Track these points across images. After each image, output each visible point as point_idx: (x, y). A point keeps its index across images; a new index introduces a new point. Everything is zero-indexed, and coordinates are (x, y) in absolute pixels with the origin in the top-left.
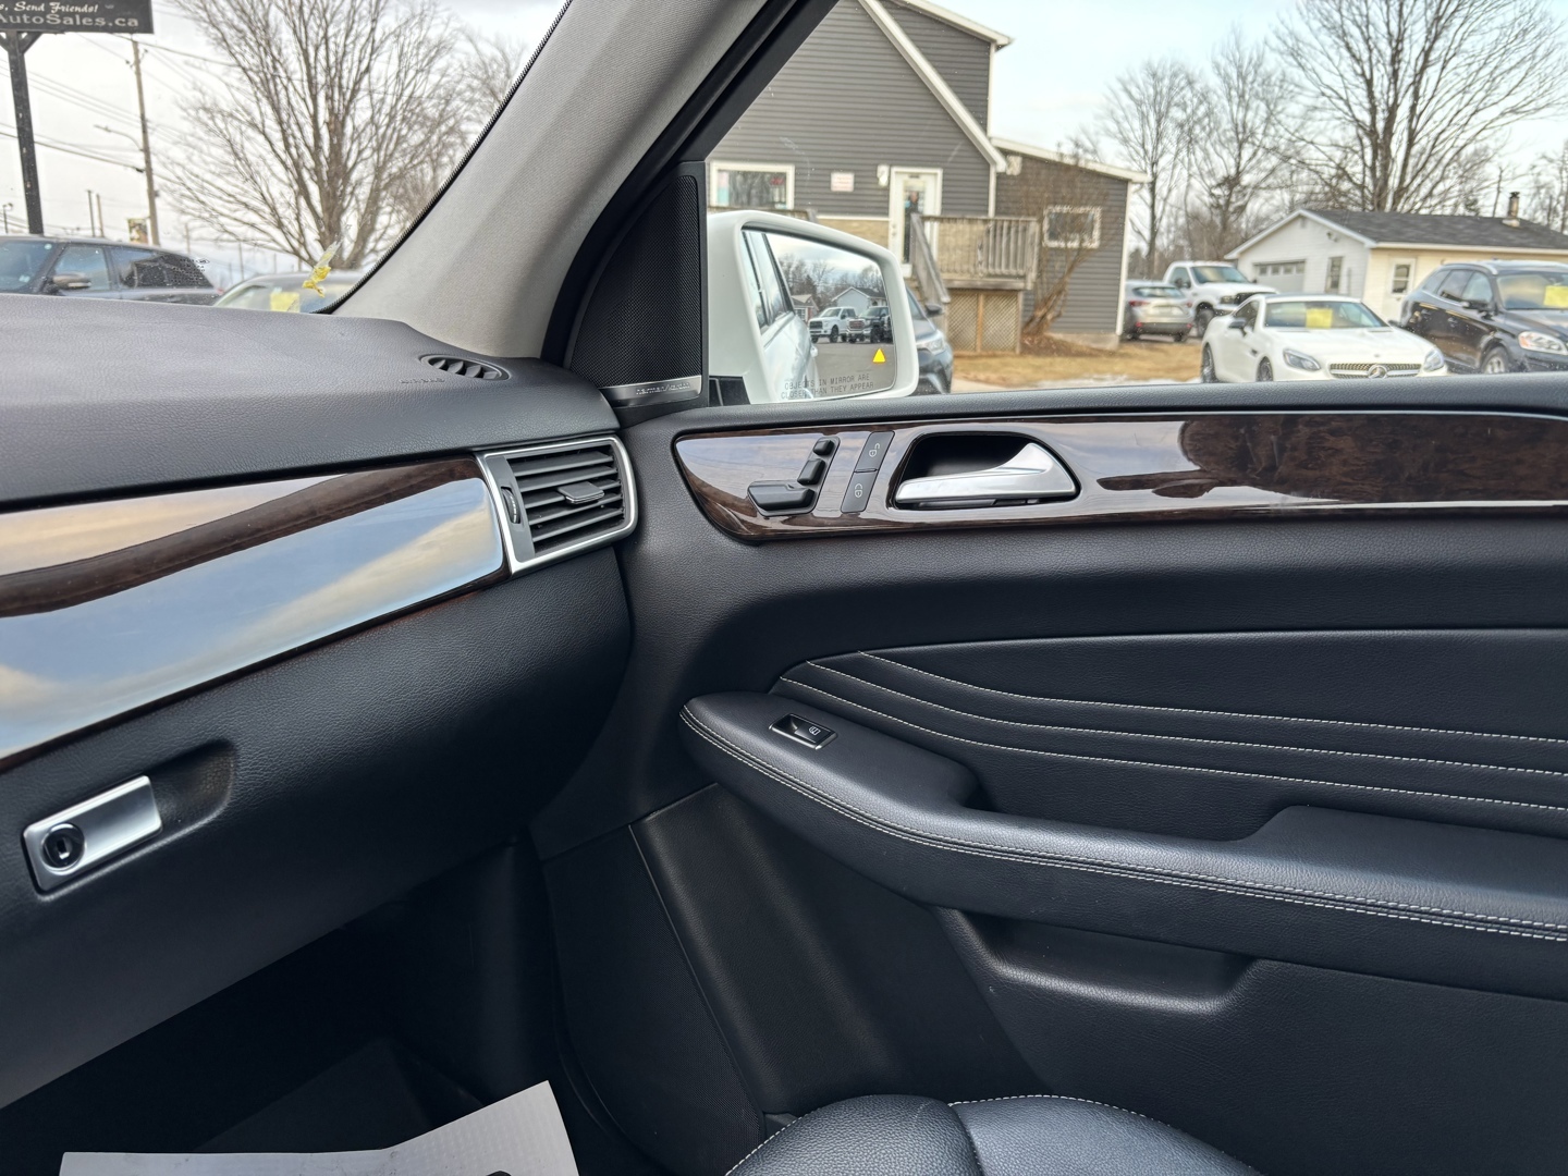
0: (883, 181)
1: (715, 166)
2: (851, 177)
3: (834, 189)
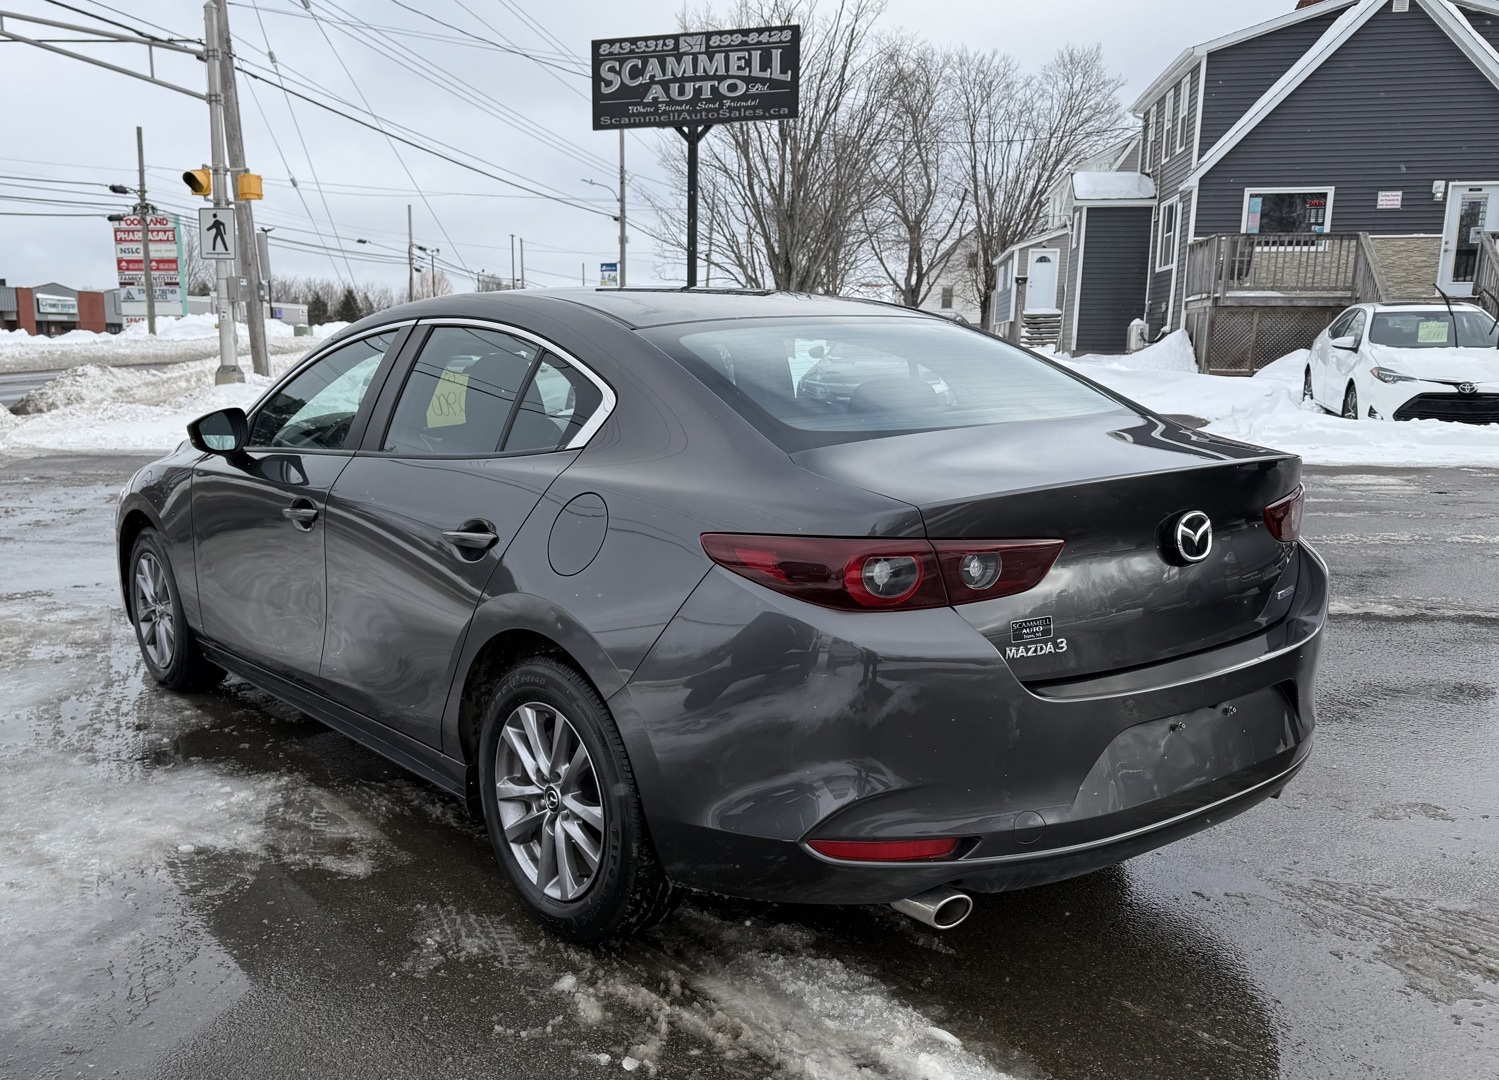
0: (1439, 196)
1: (1248, 191)
2: (1400, 193)
3: (1379, 207)
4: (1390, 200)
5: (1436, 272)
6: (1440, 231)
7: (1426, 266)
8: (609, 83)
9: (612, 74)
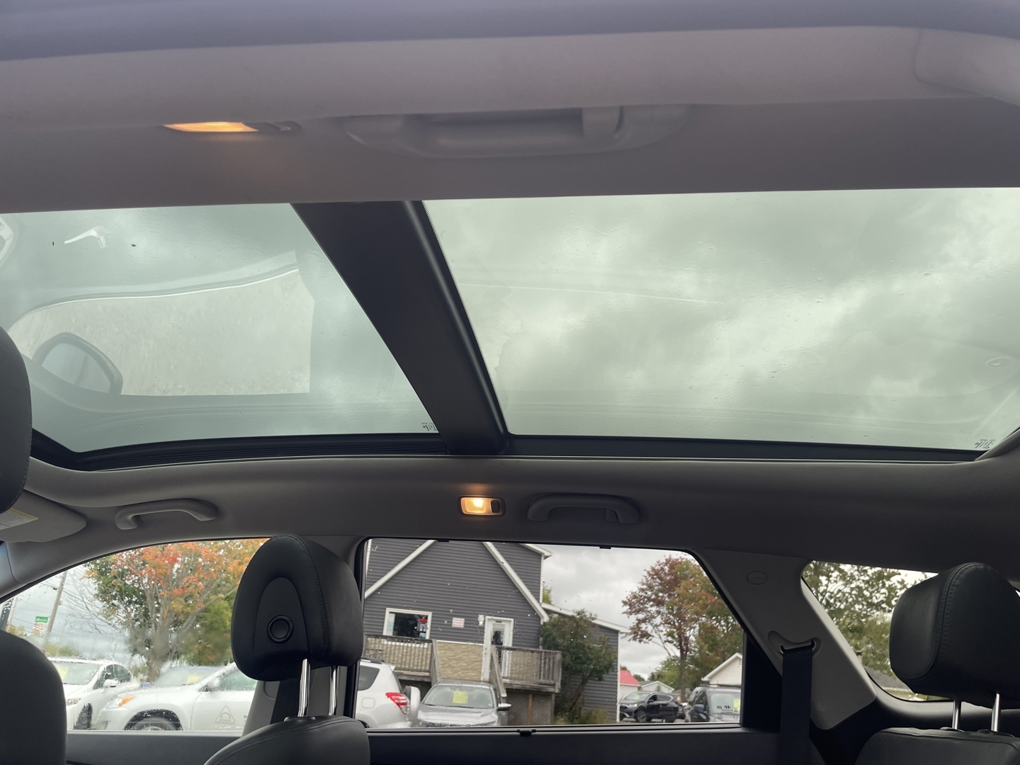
0: (481, 623)
1: (388, 610)
2: (463, 619)
3: (453, 626)
4: (458, 623)
5: (481, 665)
6: (483, 642)
7: (476, 661)
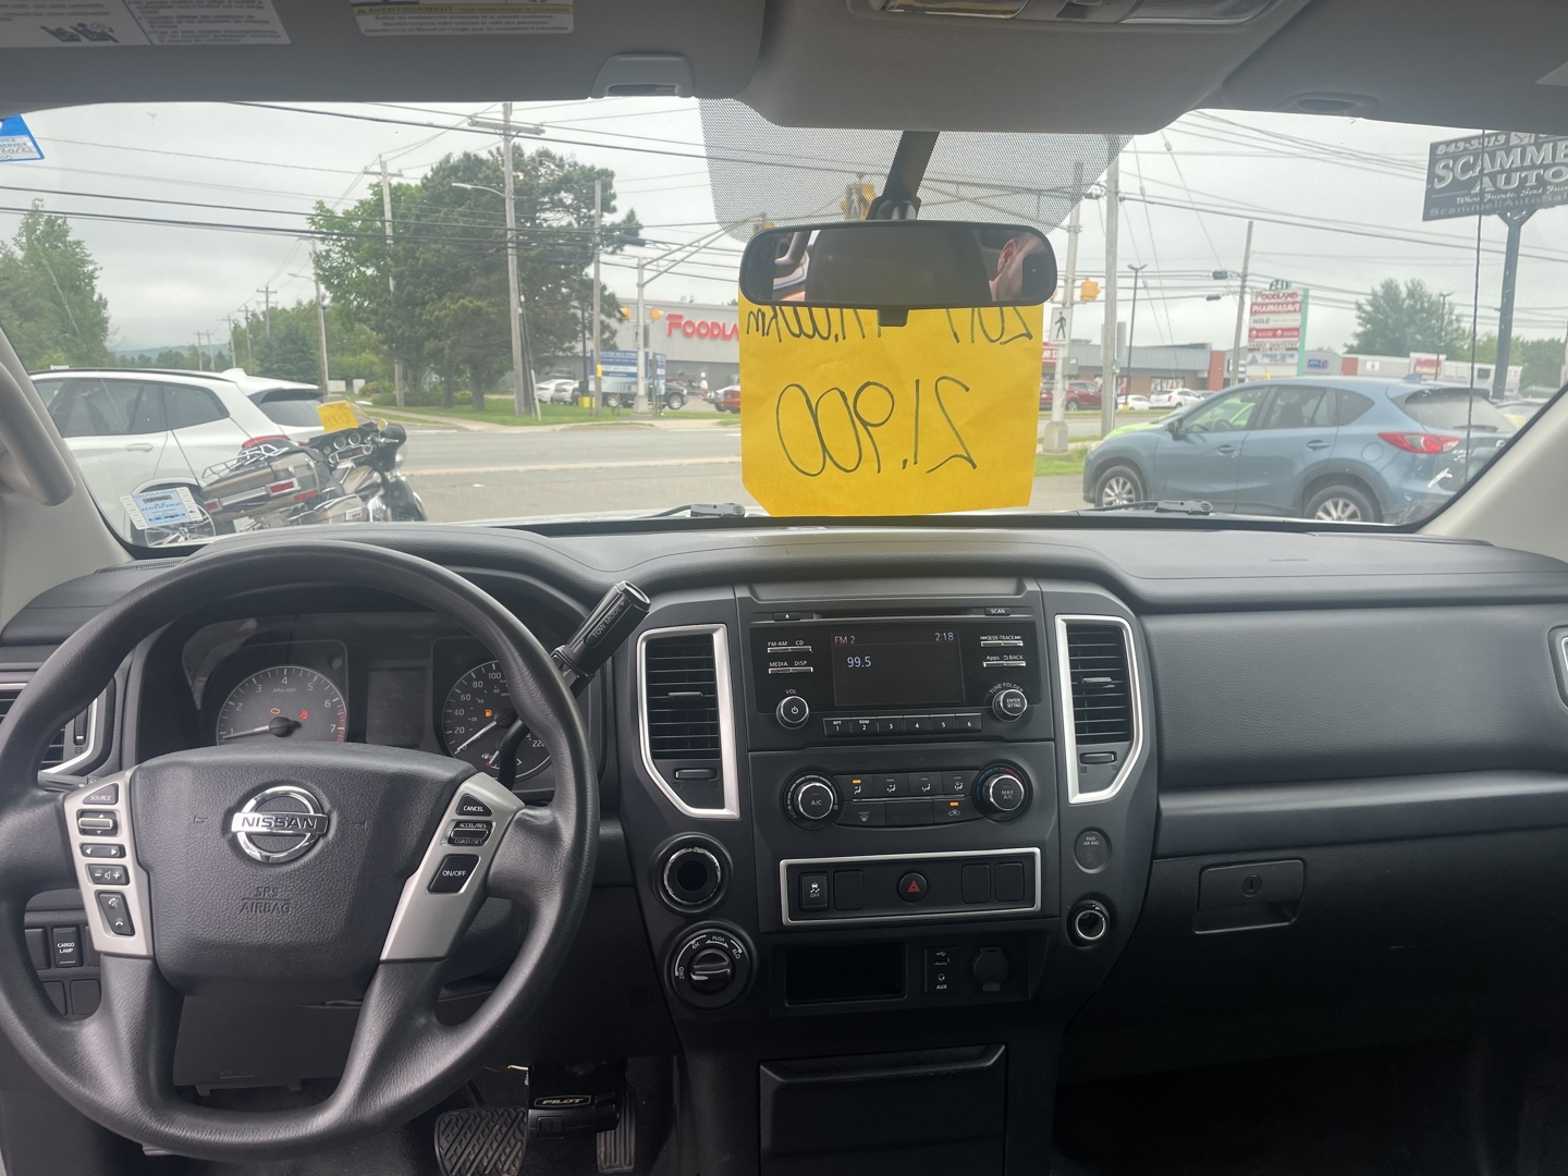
8: (1441, 179)
9: (1445, 171)
